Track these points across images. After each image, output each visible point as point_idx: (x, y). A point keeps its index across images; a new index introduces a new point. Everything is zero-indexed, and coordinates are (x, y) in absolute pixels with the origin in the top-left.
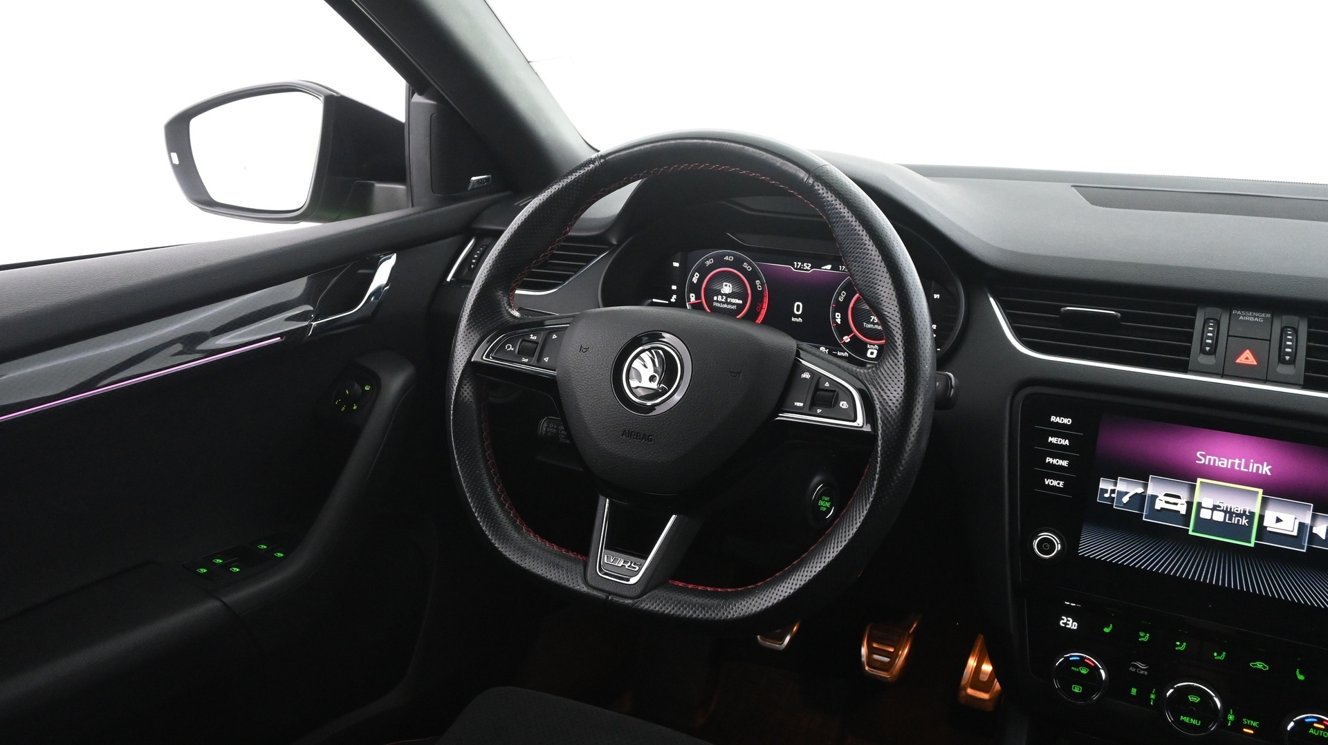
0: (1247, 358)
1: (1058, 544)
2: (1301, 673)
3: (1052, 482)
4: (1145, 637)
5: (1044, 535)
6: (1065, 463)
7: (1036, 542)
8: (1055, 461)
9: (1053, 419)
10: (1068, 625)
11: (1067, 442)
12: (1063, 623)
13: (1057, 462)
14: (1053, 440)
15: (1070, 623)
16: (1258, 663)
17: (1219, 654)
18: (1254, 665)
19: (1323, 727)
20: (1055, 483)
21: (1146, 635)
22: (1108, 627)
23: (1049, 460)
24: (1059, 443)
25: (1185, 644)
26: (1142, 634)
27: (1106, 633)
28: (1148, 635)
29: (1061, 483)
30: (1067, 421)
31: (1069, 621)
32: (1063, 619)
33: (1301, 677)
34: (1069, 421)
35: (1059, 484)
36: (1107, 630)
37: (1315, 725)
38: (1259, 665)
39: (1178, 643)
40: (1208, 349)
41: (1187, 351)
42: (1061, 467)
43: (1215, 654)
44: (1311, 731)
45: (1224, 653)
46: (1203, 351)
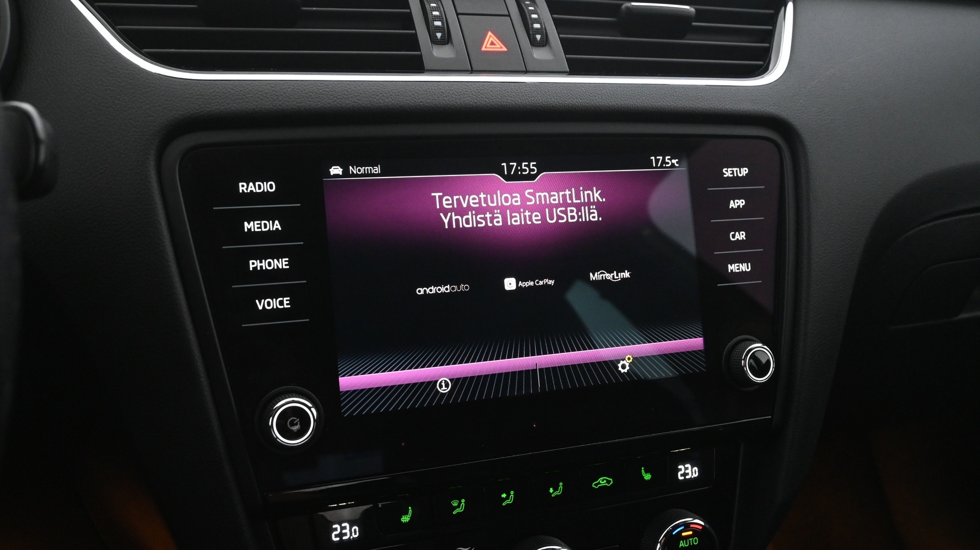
0: (492, 43)
1: (309, 408)
2: (646, 472)
3: (269, 304)
4: (459, 506)
5: (284, 404)
6: (282, 264)
7: (274, 421)
8: (264, 264)
9: (243, 187)
10: (345, 534)
11: (277, 225)
12: (336, 536)
13: (270, 264)
14: (251, 226)
15: (347, 531)
16: (600, 480)
17: (556, 489)
18: (596, 485)
19: (691, 533)
20: (274, 303)
21: (460, 503)
22: (407, 513)
23: (254, 264)
24: (263, 230)
25: (512, 492)
26: (455, 503)
27: (406, 523)
28: (463, 501)
29: (286, 300)
30: (268, 187)
31: (345, 528)
32: (336, 529)
33: (647, 477)
34: (271, 187)
35: (281, 303)
36: (405, 519)
37: (684, 534)
38: (602, 481)
39: (504, 496)
40: (439, 35)
41: (413, 42)
42: (278, 270)
43: (551, 490)
44: (682, 544)
45: (561, 484)
46: (434, 41)
